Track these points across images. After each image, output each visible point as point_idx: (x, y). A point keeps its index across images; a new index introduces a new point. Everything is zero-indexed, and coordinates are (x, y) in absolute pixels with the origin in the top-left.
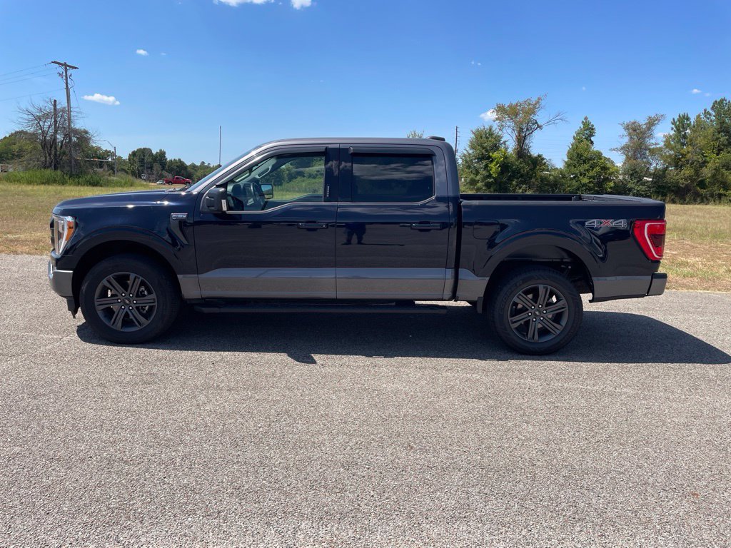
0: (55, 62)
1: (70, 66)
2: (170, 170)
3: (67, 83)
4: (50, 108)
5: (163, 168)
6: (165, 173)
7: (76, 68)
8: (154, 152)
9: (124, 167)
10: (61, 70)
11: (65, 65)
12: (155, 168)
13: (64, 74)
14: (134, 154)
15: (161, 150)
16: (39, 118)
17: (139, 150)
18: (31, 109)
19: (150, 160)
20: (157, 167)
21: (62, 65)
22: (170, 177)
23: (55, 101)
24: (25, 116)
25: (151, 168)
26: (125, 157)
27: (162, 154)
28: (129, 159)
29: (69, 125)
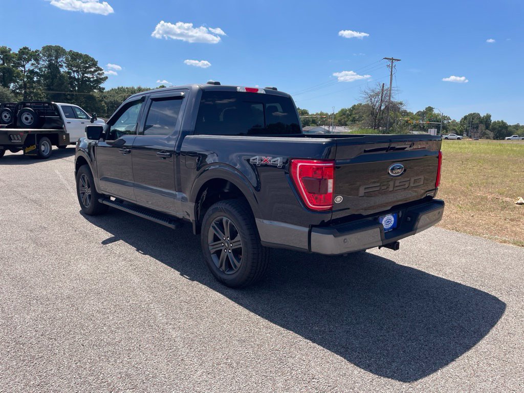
0: (385, 58)
1: (396, 60)
2: (493, 130)
3: (392, 71)
4: (378, 89)
5: (487, 128)
6: (488, 132)
7: (399, 60)
8: (482, 115)
9: (455, 128)
10: (389, 63)
11: (392, 59)
12: (480, 128)
13: (391, 65)
14: (465, 118)
15: (487, 114)
16: (371, 97)
17: (471, 115)
18: (367, 91)
19: (477, 122)
20: (482, 127)
21: (390, 59)
22: (492, 134)
23: (384, 84)
24: (364, 96)
25: (477, 128)
26: (458, 120)
27: (488, 117)
28: (461, 122)
29: (389, 99)
